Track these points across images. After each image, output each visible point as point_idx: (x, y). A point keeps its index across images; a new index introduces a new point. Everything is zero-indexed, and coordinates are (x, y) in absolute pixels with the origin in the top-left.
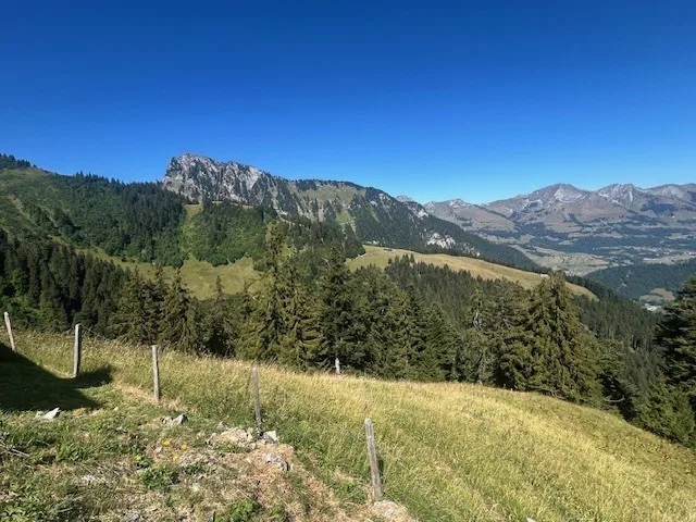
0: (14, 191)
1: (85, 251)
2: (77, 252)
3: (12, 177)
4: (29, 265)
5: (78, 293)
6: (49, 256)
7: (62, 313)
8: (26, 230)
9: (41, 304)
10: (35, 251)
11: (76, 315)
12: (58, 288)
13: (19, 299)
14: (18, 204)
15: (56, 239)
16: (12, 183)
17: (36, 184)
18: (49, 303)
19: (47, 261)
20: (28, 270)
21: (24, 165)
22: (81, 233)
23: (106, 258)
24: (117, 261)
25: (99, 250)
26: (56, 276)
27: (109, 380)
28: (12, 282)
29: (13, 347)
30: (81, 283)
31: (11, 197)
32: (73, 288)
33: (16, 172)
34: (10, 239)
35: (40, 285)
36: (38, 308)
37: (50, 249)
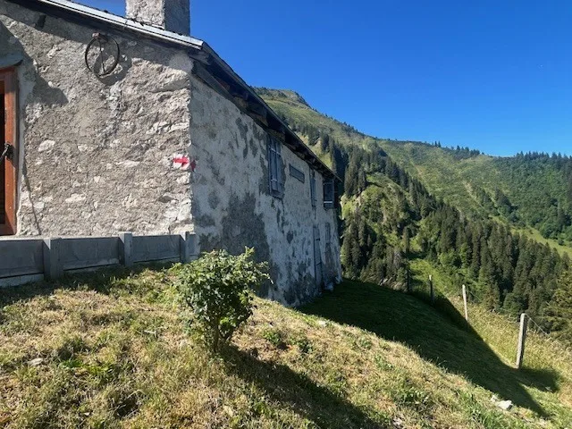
0: (466, 177)
1: (520, 232)
2: (513, 232)
3: (466, 165)
4: (473, 241)
5: (511, 274)
6: (489, 235)
7: (496, 291)
8: (473, 210)
9: (479, 278)
10: (478, 228)
11: (508, 296)
12: (494, 265)
13: (464, 271)
14: (469, 187)
15: (496, 219)
16: (465, 170)
17: (483, 169)
18: (486, 279)
19: (486, 239)
20: (471, 245)
21: (475, 153)
22: (517, 213)
23: (541, 240)
24: (553, 244)
25: (535, 231)
26: (493, 254)
27: (555, 389)
28: (460, 255)
29: (467, 318)
30: (514, 264)
31: (464, 182)
32: (507, 267)
33: (469, 160)
34: (461, 218)
35: (480, 261)
36: (477, 281)
37: (490, 228)
